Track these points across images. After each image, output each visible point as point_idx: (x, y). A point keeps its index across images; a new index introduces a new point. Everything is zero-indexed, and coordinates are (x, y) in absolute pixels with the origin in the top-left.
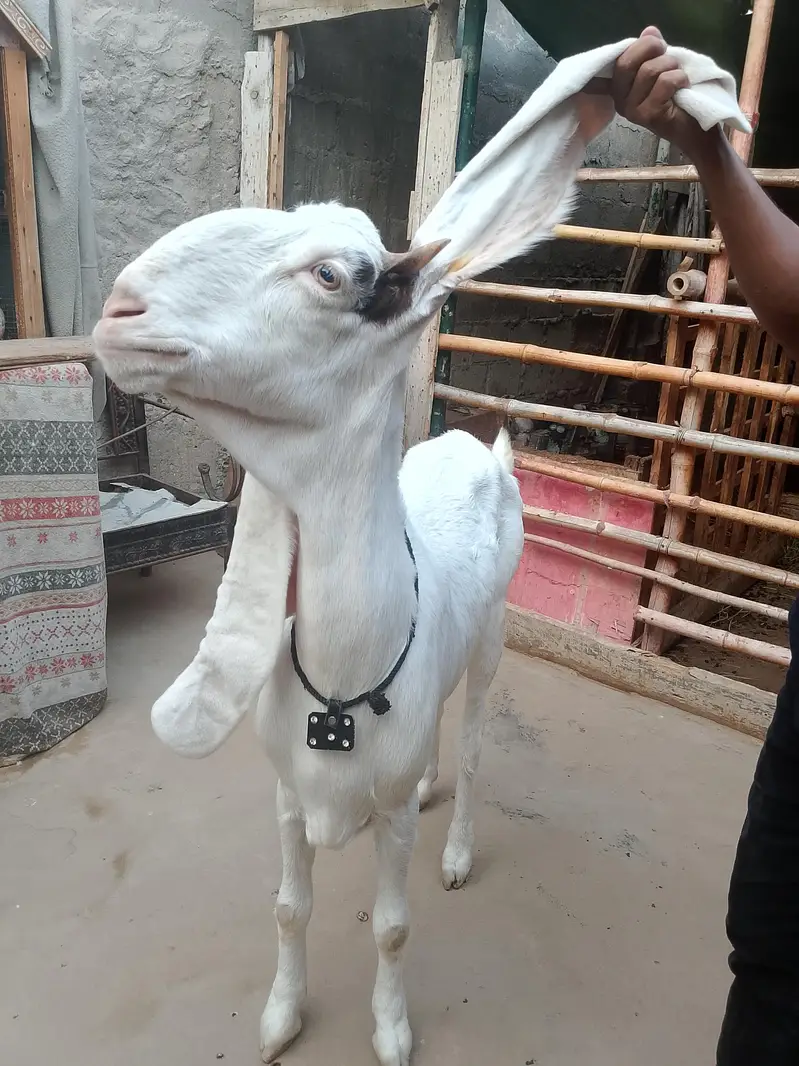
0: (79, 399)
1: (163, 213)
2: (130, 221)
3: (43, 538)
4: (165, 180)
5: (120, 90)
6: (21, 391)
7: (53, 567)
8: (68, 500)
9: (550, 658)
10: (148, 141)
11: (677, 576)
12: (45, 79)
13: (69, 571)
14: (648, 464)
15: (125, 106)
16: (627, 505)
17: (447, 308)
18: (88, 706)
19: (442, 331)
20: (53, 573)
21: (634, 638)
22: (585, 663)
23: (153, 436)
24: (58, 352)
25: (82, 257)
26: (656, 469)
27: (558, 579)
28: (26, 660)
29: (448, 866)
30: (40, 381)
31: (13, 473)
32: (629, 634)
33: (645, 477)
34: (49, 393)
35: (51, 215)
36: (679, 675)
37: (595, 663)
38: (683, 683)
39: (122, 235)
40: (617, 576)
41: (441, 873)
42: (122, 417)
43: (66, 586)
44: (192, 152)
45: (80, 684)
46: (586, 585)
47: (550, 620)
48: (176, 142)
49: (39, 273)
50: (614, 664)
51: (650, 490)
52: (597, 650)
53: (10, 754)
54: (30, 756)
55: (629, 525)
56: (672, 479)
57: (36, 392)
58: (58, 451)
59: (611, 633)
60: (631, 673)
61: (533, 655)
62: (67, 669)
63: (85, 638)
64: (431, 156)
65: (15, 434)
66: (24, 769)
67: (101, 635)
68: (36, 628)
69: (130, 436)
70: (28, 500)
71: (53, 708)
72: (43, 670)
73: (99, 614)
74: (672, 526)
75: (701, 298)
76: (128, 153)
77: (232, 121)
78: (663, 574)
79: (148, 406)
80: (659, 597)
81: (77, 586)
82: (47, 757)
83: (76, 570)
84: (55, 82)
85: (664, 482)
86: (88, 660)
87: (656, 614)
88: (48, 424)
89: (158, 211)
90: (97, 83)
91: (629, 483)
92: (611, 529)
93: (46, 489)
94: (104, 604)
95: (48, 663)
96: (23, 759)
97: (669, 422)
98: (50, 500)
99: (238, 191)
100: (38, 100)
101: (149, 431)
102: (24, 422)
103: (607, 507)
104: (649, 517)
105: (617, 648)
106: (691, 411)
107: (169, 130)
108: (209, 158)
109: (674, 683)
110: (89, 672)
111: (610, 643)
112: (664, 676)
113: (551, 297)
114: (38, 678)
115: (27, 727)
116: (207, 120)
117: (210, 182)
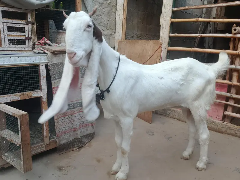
4: (100, 15)
11: (235, 103)
16: (220, 86)
17: (169, 41)
18: (91, 136)
19: (168, 47)
21: (223, 120)
22: (210, 126)
26: (227, 77)
28: (79, 124)
32: (221, 119)
36: (237, 128)
37: (213, 126)
38: (238, 130)
44: (106, 9)
45: (90, 130)
48: (103, 7)
50: (219, 126)
52: (214, 123)
53: (75, 147)
54: (80, 148)
55: (221, 91)
56: (233, 79)
59: (216, 119)
60: (223, 128)
62: (87, 127)
64: (166, 5)
66: (79, 151)
71: (84, 136)
72: (82, 126)
74: (233, 90)
77: (115, 2)
78: (231, 103)
80: (230, 109)
82: (84, 148)
85: (231, 79)
86: (92, 124)
87: (229, 113)
89: (99, 22)
95: (84, 125)
96: (78, 149)
99: (115, 18)
104: (226, 89)
105: (219, 122)
107: (102, 4)
108: (110, 10)
109: (236, 130)
110: (92, 127)
111: (217, 121)
112: (233, 129)
113: (199, 36)
114: (81, 128)
115: (79, 141)
116: (110, 1)
117: (110, 16)
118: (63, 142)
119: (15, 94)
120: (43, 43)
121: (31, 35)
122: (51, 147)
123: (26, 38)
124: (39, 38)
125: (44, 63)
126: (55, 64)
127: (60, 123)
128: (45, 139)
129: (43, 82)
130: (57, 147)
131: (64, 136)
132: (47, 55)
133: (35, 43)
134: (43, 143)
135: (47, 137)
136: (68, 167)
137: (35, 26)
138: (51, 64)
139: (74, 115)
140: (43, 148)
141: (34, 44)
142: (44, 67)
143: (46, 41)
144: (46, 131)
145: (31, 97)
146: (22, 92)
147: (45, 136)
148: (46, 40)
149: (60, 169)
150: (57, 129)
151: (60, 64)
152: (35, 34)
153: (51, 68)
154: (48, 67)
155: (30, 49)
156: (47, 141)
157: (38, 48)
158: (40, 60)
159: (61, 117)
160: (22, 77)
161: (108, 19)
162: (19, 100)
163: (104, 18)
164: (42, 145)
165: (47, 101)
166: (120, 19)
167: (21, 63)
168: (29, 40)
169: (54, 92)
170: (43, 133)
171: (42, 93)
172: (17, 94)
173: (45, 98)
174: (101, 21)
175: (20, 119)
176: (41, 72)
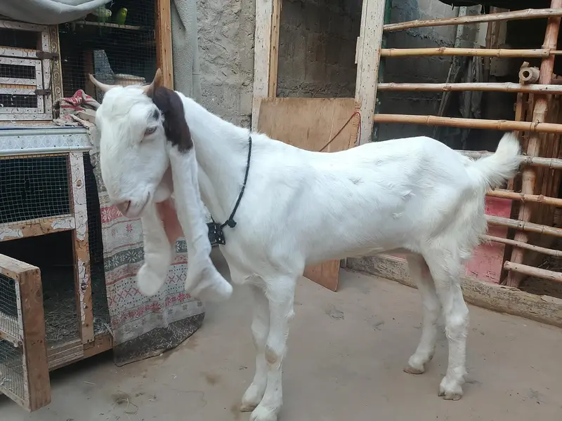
1: (216, 58)
4: (218, 40)
10: (210, 18)
11: (528, 242)
17: (378, 100)
18: (195, 322)
19: (375, 113)
21: (501, 281)
25: (193, 68)
28: (166, 293)
32: (498, 278)
35: (180, 42)
36: (534, 300)
37: (479, 296)
38: (538, 305)
44: (231, 26)
45: (192, 309)
48: (224, 20)
50: (492, 297)
52: (481, 288)
53: (156, 349)
54: (168, 350)
55: (496, 214)
56: (523, 187)
59: (486, 278)
60: (503, 301)
62: (185, 300)
64: (369, 18)
66: (165, 357)
71: (178, 323)
72: (174, 299)
74: (524, 213)
75: (537, 82)
77: (251, 10)
78: (520, 242)
80: (517, 255)
82: (177, 351)
85: (518, 187)
87: (515, 265)
89: (214, 56)
95: (177, 296)
96: (163, 352)
99: (253, 47)
104: (509, 209)
105: (493, 287)
106: (534, 146)
107: (220, 13)
108: (239, 29)
109: (531, 305)
110: (197, 302)
111: (489, 285)
112: (525, 301)
113: (445, 88)
114: (171, 304)
115: (165, 333)
116: (239, 8)
117: (240, 42)
118: (127, 336)
119: (10, 223)
120: (77, 104)
121: (51, 84)
122: (99, 349)
123: (38, 92)
124: (68, 93)
125: (79, 150)
127: (119, 292)
128: (84, 330)
129: (79, 195)
130: (112, 349)
131: (129, 323)
132: (87, 131)
133: (58, 103)
134: (79, 340)
135: (87, 325)
136: (137, 395)
137: (59, 64)
138: (98, 153)
140: (80, 353)
141: (57, 106)
142: (81, 161)
143: (86, 100)
144: (85, 312)
145: (48, 230)
146: (28, 218)
147: (83, 323)
148: (85, 95)
149: (120, 400)
150: (112, 308)
152: (60, 81)
153: (96, 161)
154: (89, 160)
155: (48, 116)
156: (88, 334)
157: (66, 114)
158: (70, 143)
159: (121, 278)
160: (27, 184)
161: (236, 50)
162: (19, 237)
163: (227, 47)
164: (77, 344)
165: (87, 240)
166: (265, 50)
167: (25, 149)
168: (44, 96)
169: (104, 218)
170: (78, 316)
171: (76, 221)
172: (15, 223)
173: (82, 233)
174: (219, 54)
175: (20, 282)
176: (73, 169)
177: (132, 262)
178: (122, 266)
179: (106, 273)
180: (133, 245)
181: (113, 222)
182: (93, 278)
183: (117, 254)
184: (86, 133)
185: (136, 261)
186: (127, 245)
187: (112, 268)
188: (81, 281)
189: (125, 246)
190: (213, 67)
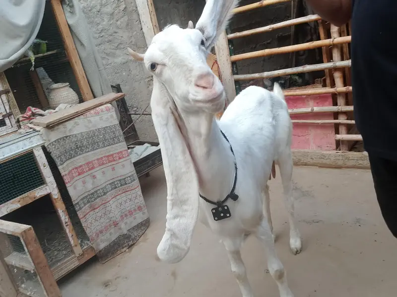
0: (112, 116)
1: (118, 45)
2: (108, 51)
3: (113, 169)
4: (116, 33)
5: (92, 5)
6: (92, 119)
7: (119, 178)
8: (118, 153)
9: (306, 165)
10: (106, 20)
11: (347, 119)
12: (68, 7)
13: (125, 178)
14: (325, 81)
15: (94, 10)
16: (320, 98)
17: (230, 46)
18: (145, 224)
19: (231, 55)
20: (120, 180)
21: (337, 148)
22: (321, 162)
23: (137, 126)
24: (100, 102)
25: (98, 66)
26: (328, 81)
27: (300, 134)
28: (119, 214)
29: (293, 246)
30: (97, 114)
31: (97, 149)
32: (335, 147)
33: (325, 86)
34: (102, 117)
36: (359, 156)
37: (324, 161)
38: (361, 159)
39: (107, 57)
40: (323, 126)
41: (291, 250)
42: (124, 122)
43: (126, 184)
44: (122, 20)
45: (139, 218)
46: (312, 133)
47: (302, 150)
48: (116, 17)
49: (85, 77)
50: (332, 159)
51: (328, 90)
52: (324, 156)
53: (123, 248)
54: (130, 247)
56: (336, 83)
57: (97, 118)
58: (110, 137)
59: (327, 148)
60: (340, 161)
61: (299, 165)
62: (134, 213)
63: (137, 201)
65: (94, 135)
66: (130, 252)
67: (142, 198)
68: (120, 201)
69: (129, 128)
70: (105, 157)
71: (133, 228)
72: (126, 215)
73: (139, 191)
74: (341, 101)
76: (100, 26)
77: (133, 4)
78: (342, 120)
79: (132, 116)
80: (342, 129)
81: (129, 183)
82: (136, 245)
83: (127, 178)
84: (72, 7)
85: (333, 85)
86: (140, 208)
87: (344, 136)
88: (104, 128)
89: (116, 45)
90: (83, 5)
91: (319, 90)
92: (316, 109)
93: (110, 151)
94: (140, 187)
95: (127, 212)
96: (128, 248)
97: (329, 61)
98: (112, 155)
99: (142, 29)
100: (68, 14)
101: (135, 125)
102: (96, 130)
103: (312, 101)
104: (331, 100)
105: (332, 153)
106: (336, 54)
107: (112, 14)
108: (128, 20)
109: (357, 160)
110: (141, 213)
111: (328, 152)
112: (352, 158)
113: (270, 29)
114: (125, 218)
115: (126, 237)
116: (124, 6)
117: (131, 29)
118: (102, 246)
119: (11, 201)
120: (30, 116)
121: (10, 108)
122: (88, 257)
123: (4, 116)
124: (23, 109)
125: (37, 146)
126: (55, 141)
127: (90, 221)
128: (75, 249)
129: (46, 172)
130: (96, 255)
131: (101, 237)
132: (39, 133)
133: (18, 119)
134: (73, 256)
135: (76, 246)
136: (116, 279)
137: (11, 94)
138: (50, 144)
139: (108, 204)
140: (76, 263)
141: (18, 121)
142: (41, 152)
143: (34, 111)
144: (72, 238)
145: (35, 198)
146: (20, 195)
147: (73, 245)
148: (33, 109)
149: (106, 285)
150: (88, 231)
151: (64, 140)
152: (15, 105)
153: (51, 149)
154: (46, 150)
155: (15, 128)
156: (78, 250)
157: (24, 125)
158: (31, 143)
159: (88, 213)
160: (14, 176)
161: (130, 35)
162: (18, 207)
163: (124, 35)
164: (73, 258)
165: (60, 197)
166: (149, 29)
167: (5, 156)
168: (8, 117)
169: (66, 181)
170: (68, 242)
171: (50, 188)
172: (13, 200)
173: (56, 194)
174: (119, 41)
175: (23, 237)
176: (38, 159)
177: (92, 201)
178: (87, 206)
179: (78, 213)
180: (89, 191)
181: (72, 182)
182: (70, 218)
183: (82, 199)
184: (38, 134)
185: (95, 200)
186: (86, 192)
187: (80, 209)
188: (64, 222)
189: (84, 193)
190: (118, 52)
